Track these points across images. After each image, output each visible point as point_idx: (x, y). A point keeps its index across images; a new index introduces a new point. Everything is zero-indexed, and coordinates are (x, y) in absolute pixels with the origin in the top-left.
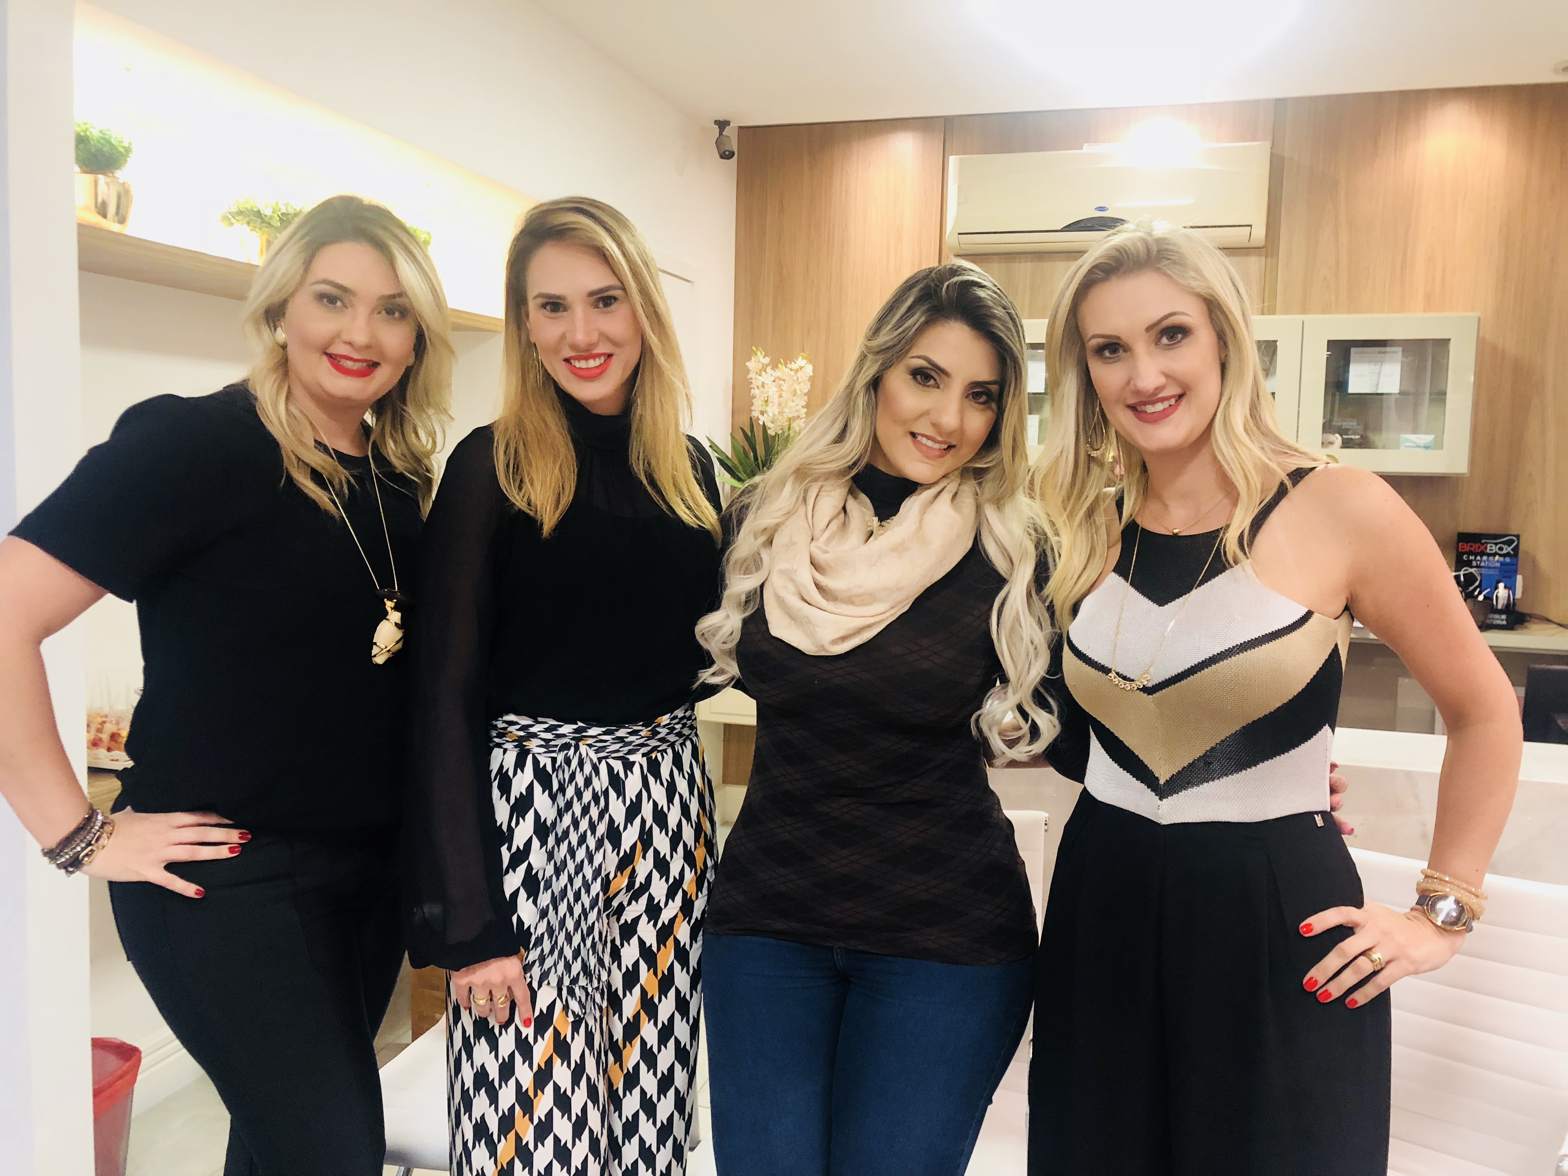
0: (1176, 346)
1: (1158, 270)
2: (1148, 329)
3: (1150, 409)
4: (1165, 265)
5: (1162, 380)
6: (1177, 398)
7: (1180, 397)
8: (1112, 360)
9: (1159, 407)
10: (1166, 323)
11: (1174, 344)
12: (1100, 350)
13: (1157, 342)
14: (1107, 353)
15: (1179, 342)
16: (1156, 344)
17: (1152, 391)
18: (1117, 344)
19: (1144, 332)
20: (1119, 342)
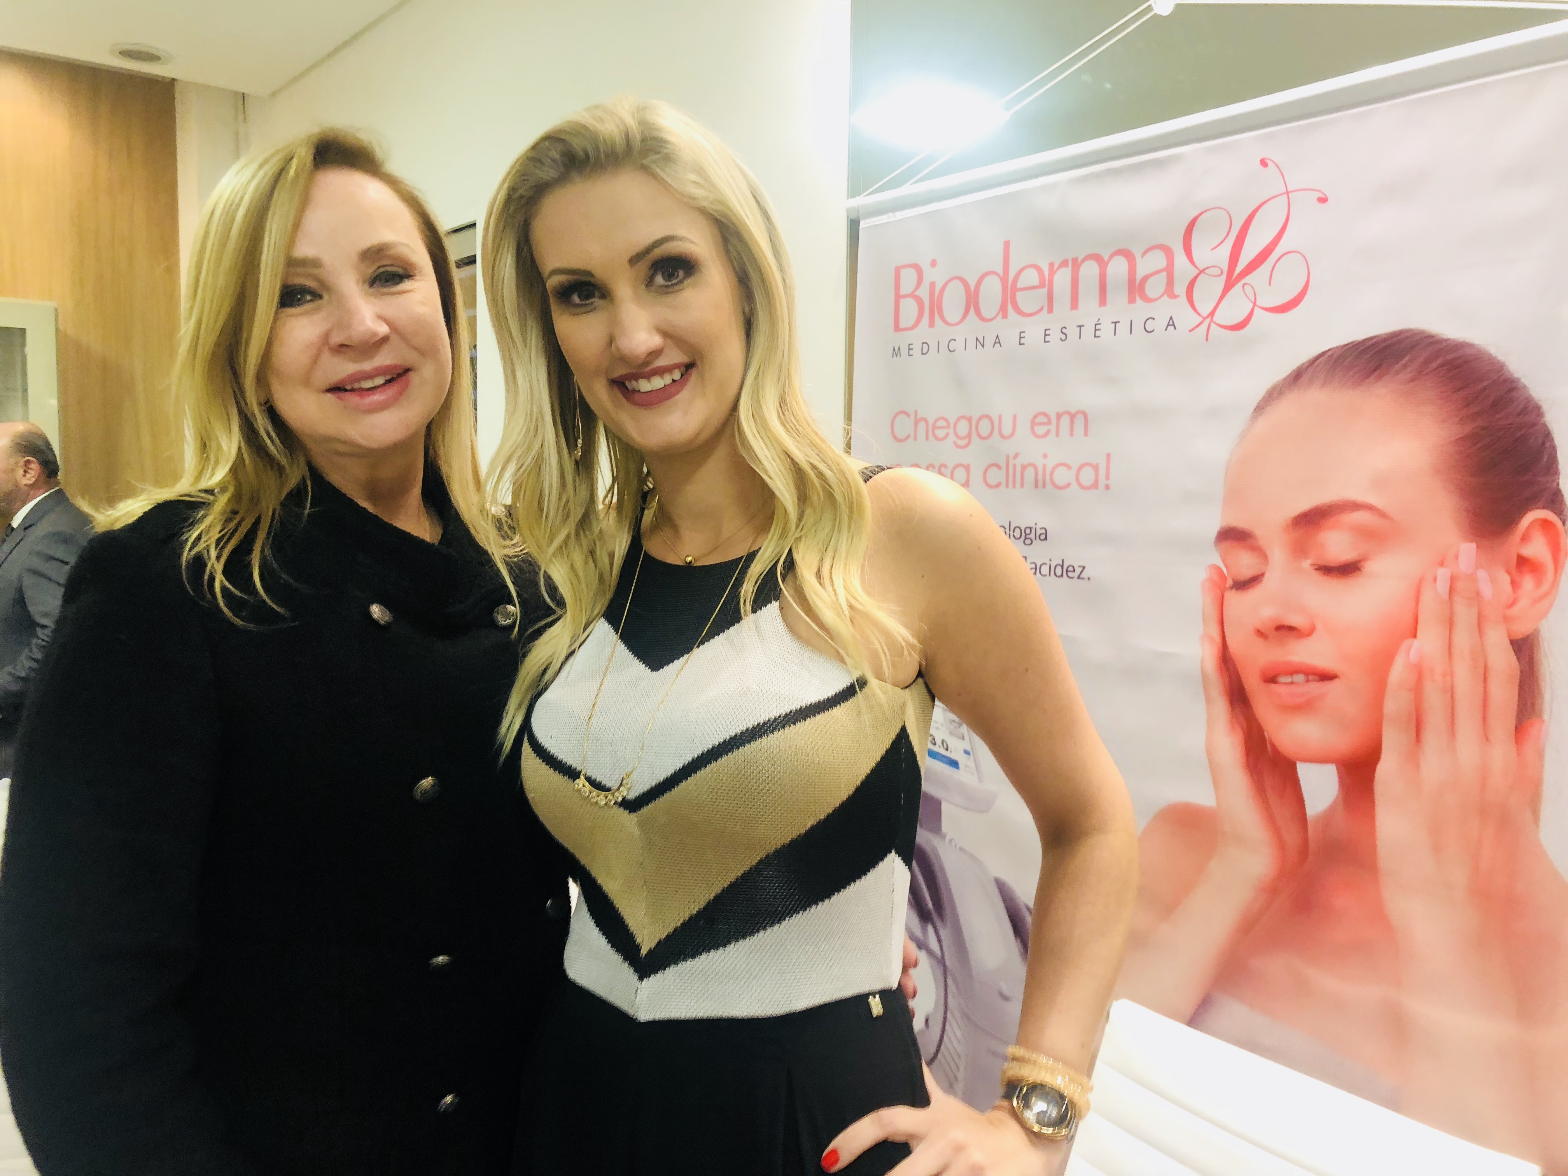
0: (676, 288)
1: (645, 169)
2: (634, 260)
3: (644, 386)
4: (654, 162)
5: (656, 341)
6: (683, 369)
7: (689, 367)
8: (583, 310)
9: (658, 383)
10: (658, 252)
11: (673, 285)
12: (565, 293)
13: (649, 282)
14: (576, 299)
15: (681, 282)
16: (647, 286)
17: (643, 357)
18: (589, 284)
19: (628, 266)
20: (592, 279)
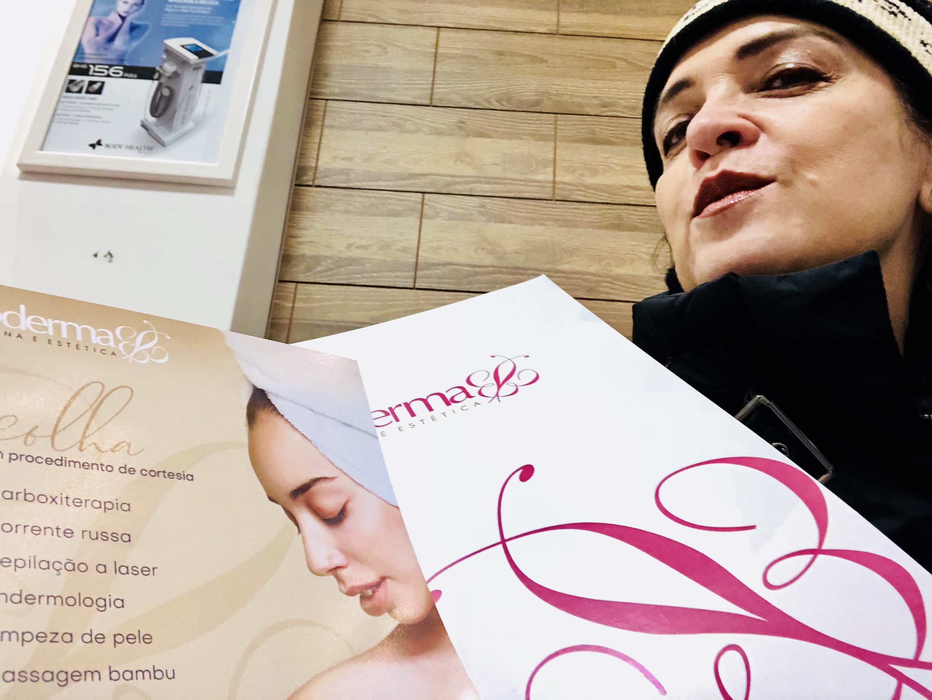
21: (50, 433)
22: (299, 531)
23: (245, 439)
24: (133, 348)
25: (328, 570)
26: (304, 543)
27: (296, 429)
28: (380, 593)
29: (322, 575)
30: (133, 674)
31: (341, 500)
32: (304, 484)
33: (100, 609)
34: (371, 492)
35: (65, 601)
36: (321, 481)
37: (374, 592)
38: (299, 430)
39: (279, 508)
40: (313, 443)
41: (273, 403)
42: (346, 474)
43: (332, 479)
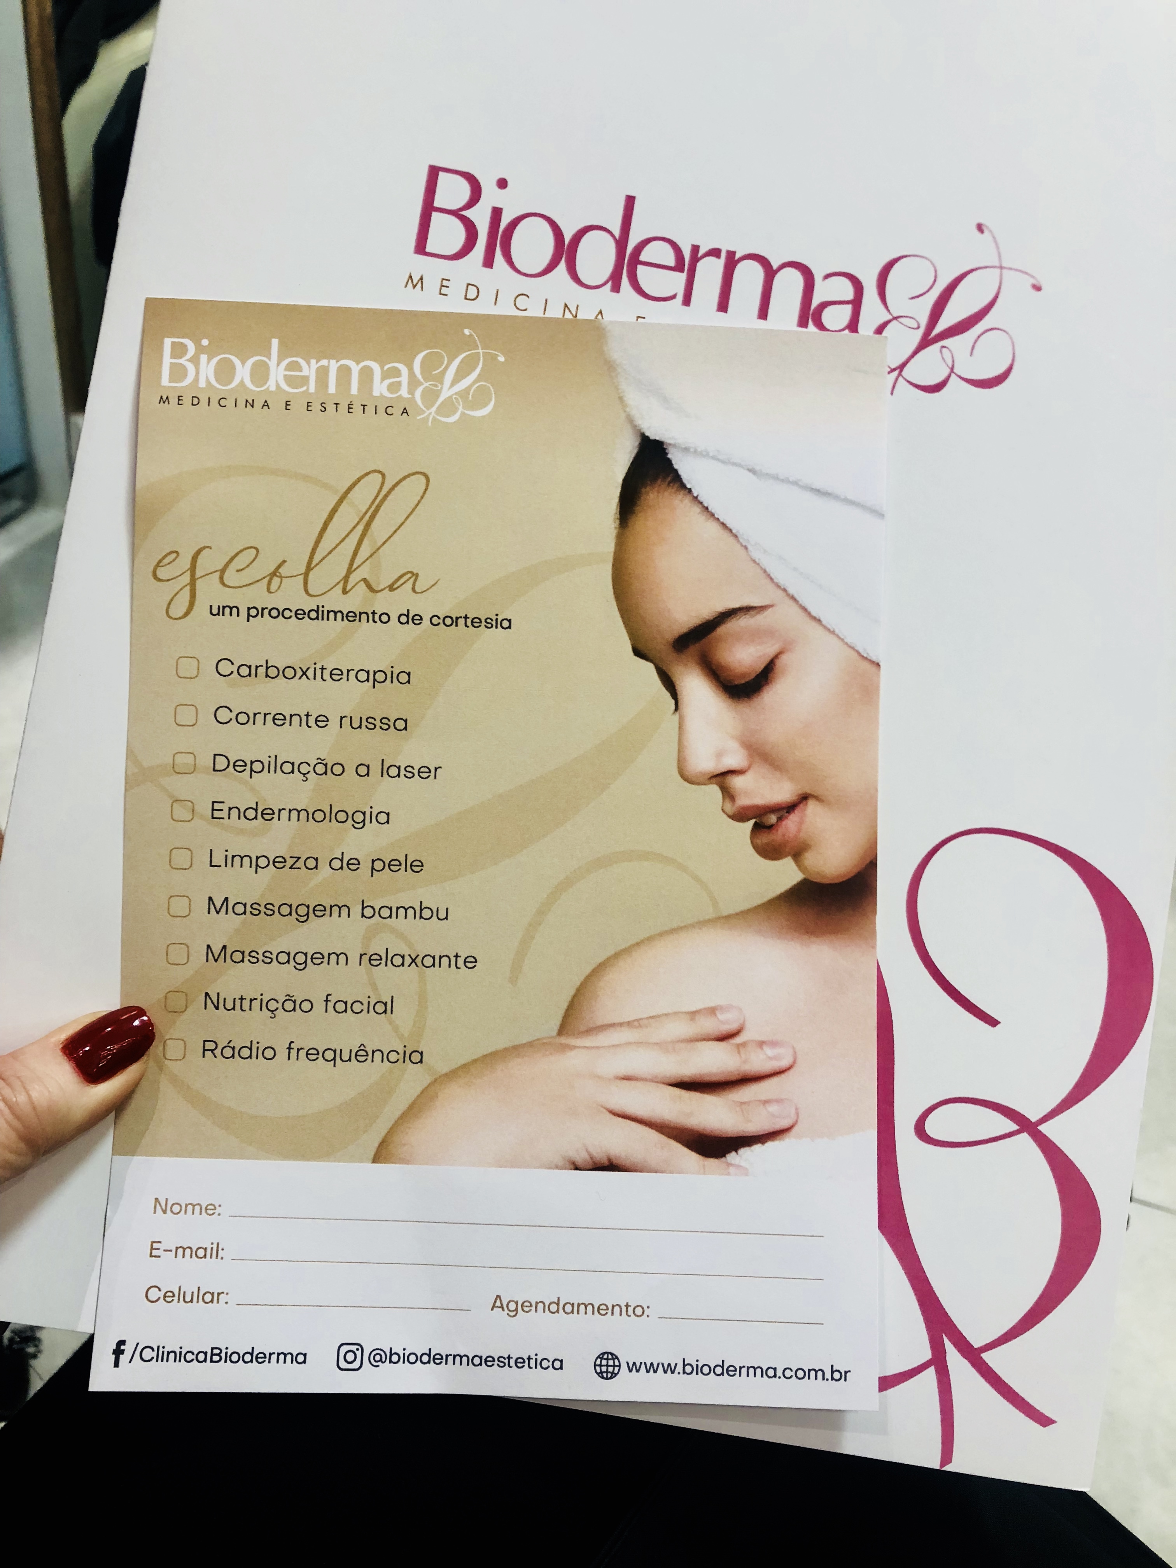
21: (303, 570)
22: (677, 709)
23: (609, 546)
24: (437, 394)
25: (711, 775)
26: (681, 727)
27: (713, 515)
28: (791, 823)
29: (698, 784)
30: (393, 912)
31: (768, 650)
32: (704, 621)
33: (356, 825)
34: (833, 632)
35: (311, 816)
36: (739, 614)
37: (780, 819)
38: (716, 516)
39: (649, 669)
40: (741, 540)
41: (676, 466)
42: (793, 598)
43: (762, 609)
